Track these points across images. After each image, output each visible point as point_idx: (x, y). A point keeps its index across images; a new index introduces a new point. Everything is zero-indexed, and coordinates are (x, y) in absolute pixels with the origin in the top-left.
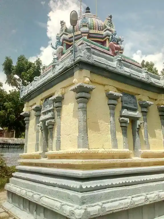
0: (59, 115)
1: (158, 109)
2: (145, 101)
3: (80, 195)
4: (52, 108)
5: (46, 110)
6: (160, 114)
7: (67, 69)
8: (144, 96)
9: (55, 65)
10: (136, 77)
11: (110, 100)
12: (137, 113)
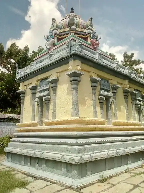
0: (55, 93)
1: (123, 91)
2: (115, 85)
3: (77, 148)
4: (48, 87)
5: (43, 89)
6: (124, 95)
7: (63, 58)
8: (115, 81)
9: (52, 55)
10: (110, 67)
11: (93, 83)
12: (110, 93)
